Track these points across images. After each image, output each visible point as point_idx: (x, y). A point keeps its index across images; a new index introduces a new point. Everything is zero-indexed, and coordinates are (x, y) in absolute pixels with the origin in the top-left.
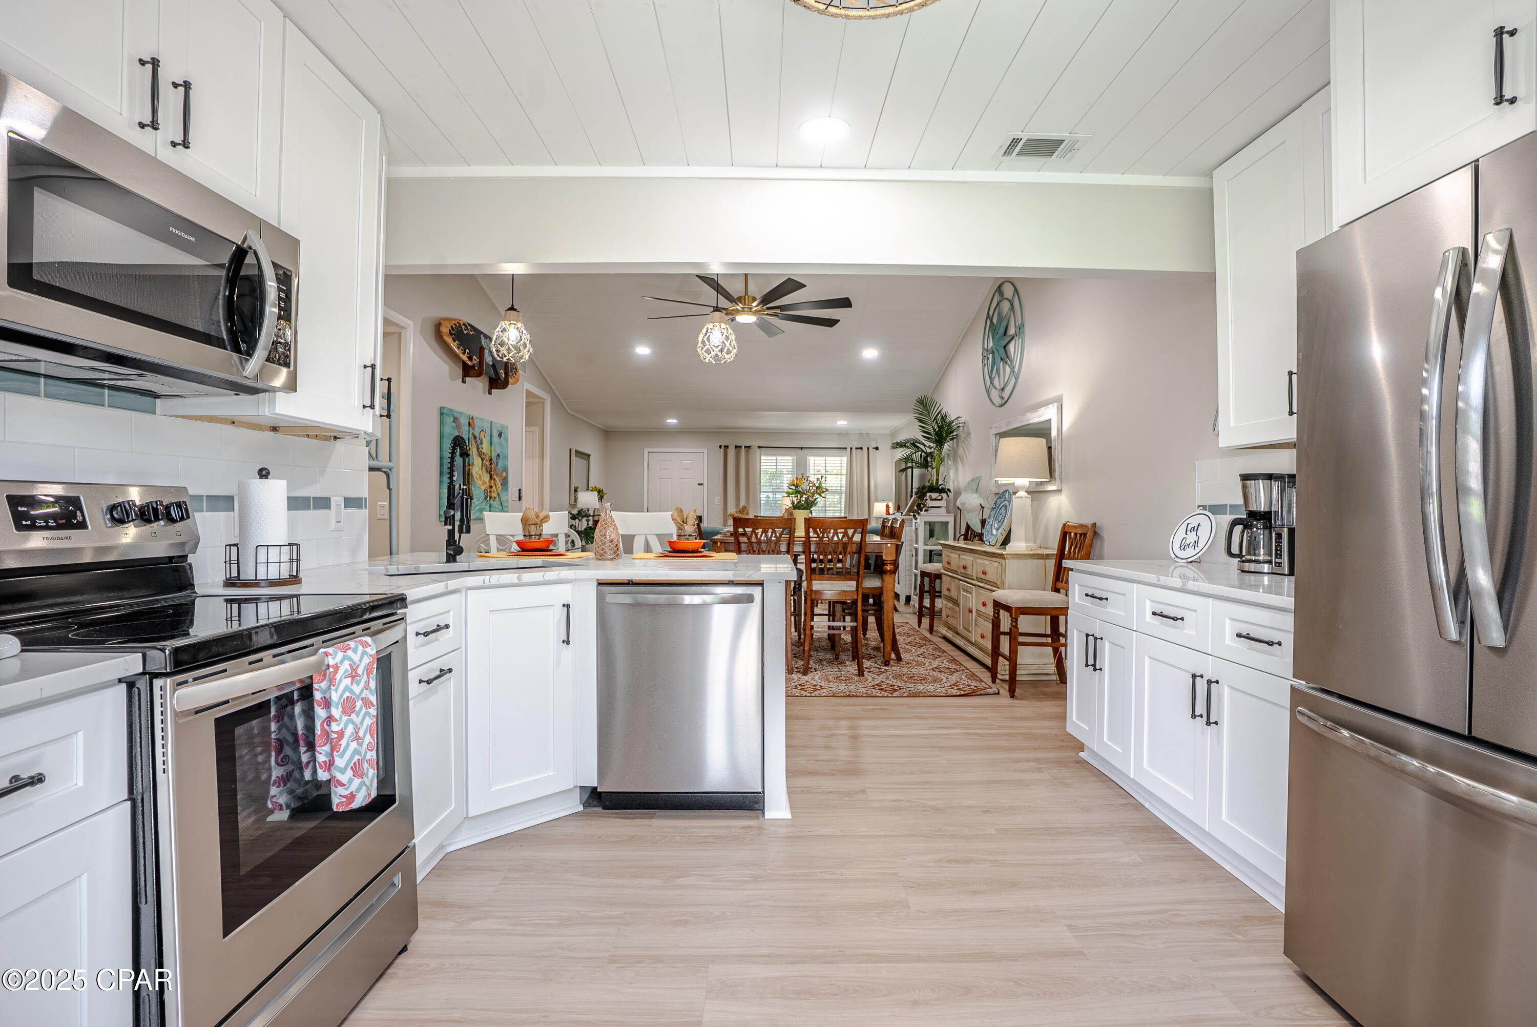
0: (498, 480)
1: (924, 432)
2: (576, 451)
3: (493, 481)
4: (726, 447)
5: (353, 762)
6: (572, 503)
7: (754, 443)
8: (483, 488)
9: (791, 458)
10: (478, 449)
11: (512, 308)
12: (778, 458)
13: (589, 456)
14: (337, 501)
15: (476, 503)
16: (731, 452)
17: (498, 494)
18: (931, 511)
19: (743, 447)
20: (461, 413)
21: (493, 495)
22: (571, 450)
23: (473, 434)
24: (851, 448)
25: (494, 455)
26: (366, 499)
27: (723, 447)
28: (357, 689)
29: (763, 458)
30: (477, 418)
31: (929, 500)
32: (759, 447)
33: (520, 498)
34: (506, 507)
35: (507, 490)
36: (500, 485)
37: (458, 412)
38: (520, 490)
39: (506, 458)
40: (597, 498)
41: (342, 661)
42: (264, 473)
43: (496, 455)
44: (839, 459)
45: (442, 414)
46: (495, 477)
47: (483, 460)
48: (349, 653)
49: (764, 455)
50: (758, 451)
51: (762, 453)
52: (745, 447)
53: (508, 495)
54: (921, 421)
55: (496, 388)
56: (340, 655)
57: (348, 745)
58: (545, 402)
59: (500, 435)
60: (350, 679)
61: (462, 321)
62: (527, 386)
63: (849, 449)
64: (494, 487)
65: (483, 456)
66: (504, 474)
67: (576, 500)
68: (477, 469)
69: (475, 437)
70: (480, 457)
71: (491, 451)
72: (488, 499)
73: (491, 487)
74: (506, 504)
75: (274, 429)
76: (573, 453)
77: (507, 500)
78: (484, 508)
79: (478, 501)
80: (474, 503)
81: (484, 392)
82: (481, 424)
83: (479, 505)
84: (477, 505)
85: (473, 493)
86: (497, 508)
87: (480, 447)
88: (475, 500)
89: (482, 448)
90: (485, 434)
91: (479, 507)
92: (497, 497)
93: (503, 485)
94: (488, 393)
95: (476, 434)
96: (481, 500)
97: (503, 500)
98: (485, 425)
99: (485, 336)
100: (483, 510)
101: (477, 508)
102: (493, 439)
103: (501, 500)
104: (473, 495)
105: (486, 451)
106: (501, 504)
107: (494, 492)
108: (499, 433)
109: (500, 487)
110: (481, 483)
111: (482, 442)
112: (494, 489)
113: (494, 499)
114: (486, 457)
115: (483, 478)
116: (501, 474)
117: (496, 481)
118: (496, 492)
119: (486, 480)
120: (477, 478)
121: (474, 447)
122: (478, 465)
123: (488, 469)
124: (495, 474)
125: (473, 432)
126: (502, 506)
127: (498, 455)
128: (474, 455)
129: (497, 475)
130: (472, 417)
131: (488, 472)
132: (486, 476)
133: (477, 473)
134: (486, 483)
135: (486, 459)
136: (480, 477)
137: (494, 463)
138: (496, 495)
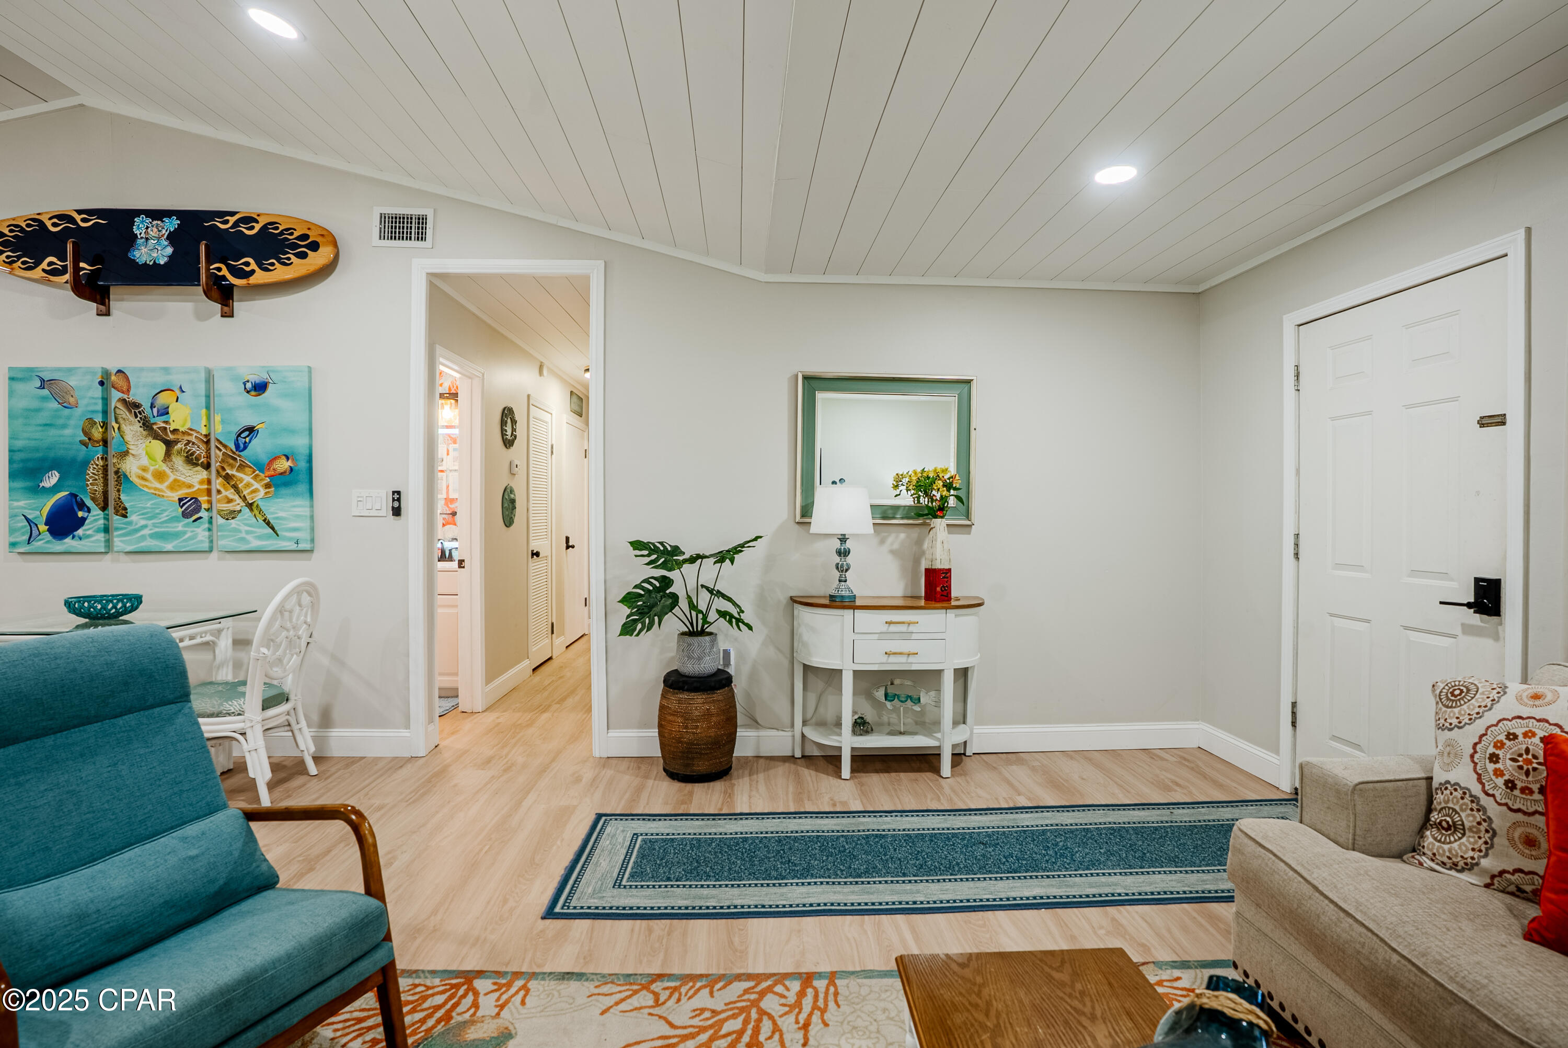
8: (176, 496)
10: (147, 425)
15: (143, 522)
23: (124, 401)
30: (141, 369)
33: (397, 512)
38: (395, 493)
43: (236, 429)
47: (169, 444)
59: (260, 388)
65: (171, 437)
68: (145, 461)
69: (133, 407)
70: (156, 437)
71: (210, 424)
72: (203, 514)
78: (185, 533)
80: (130, 523)
81: (201, 316)
82: (161, 380)
83: (155, 525)
84: (145, 526)
85: (127, 505)
86: (248, 532)
87: (159, 422)
88: (133, 518)
89: (166, 422)
90: (181, 396)
91: (157, 530)
92: (246, 510)
93: (277, 486)
94: (220, 315)
95: (138, 400)
96: (164, 517)
97: (277, 518)
98: (176, 380)
99: (157, 215)
100: (177, 535)
101: (146, 532)
102: (217, 403)
103: (269, 517)
104: (125, 509)
105: (188, 425)
106: (268, 524)
107: (230, 501)
108: (249, 386)
109: (262, 492)
110: (163, 486)
111: (165, 412)
112: (231, 496)
113: (232, 515)
114: (186, 438)
115: (172, 477)
116: (260, 467)
117: (241, 480)
118: (239, 500)
119: (188, 480)
120: (143, 479)
121: (131, 424)
122: (147, 453)
123: (197, 459)
124: (232, 466)
125: (125, 396)
126: (273, 528)
127: (251, 430)
128: (128, 437)
129: (242, 467)
130: (119, 371)
131: (196, 465)
132: (190, 473)
133: (145, 469)
134: (190, 486)
135: (189, 442)
136: (160, 476)
137: (225, 446)
138: (238, 508)
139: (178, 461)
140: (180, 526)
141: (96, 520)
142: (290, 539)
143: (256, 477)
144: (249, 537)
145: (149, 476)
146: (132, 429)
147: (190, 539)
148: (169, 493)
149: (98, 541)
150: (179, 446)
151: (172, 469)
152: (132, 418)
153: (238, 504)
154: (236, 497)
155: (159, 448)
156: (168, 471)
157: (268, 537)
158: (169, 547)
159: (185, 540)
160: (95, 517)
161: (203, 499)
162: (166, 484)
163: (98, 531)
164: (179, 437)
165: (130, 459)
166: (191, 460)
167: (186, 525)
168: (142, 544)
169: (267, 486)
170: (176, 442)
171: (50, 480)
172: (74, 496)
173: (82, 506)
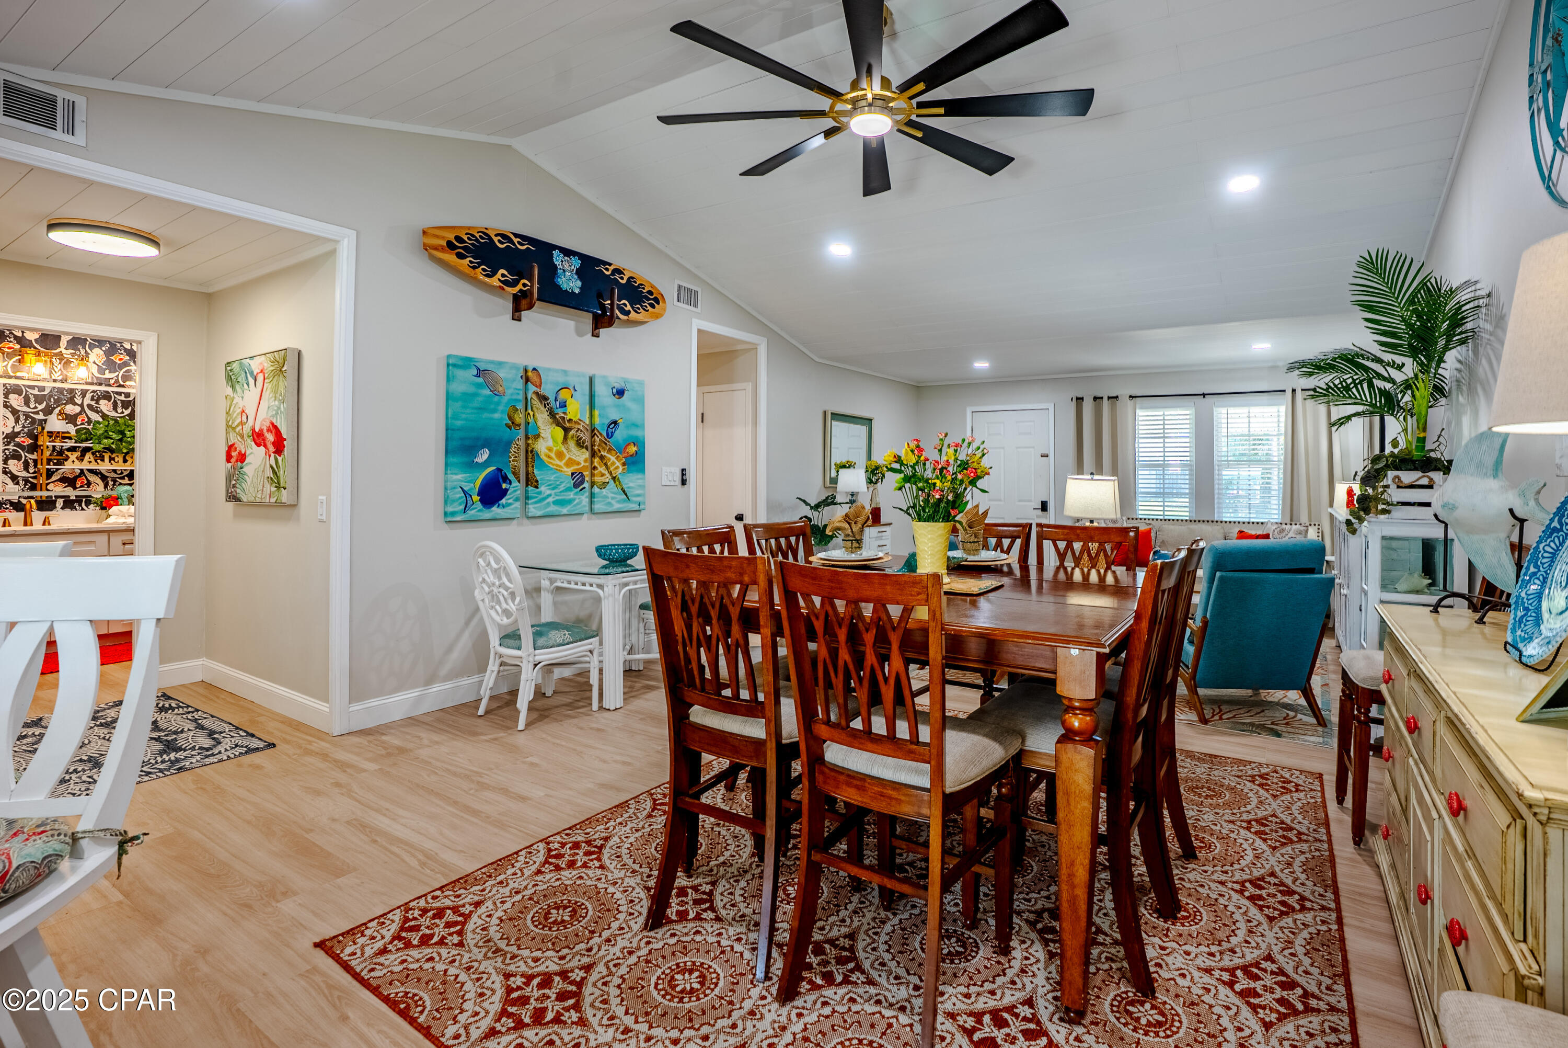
0: (613, 459)
2: (834, 414)
3: (596, 460)
4: (1080, 400)
6: (827, 485)
7: (1123, 391)
8: (569, 471)
9: (1188, 412)
10: (552, 414)
12: (1167, 413)
13: (871, 420)
15: (549, 492)
16: (1088, 406)
17: (614, 478)
18: (1397, 512)
19: (1105, 399)
20: (500, 364)
21: (597, 479)
22: (825, 413)
23: (537, 393)
24: (1294, 391)
27: (1074, 400)
29: (1140, 412)
30: (549, 370)
31: (1393, 487)
32: (1130, 396)
33: (684, 482)
34: (638, 495)
35: (642, 470)
36: (618, 464)
37: (492, 362)
38: (683, 470)
39: (640, 426)
43: (607, 422)
44: (1275, 409)
45: (448, 365)
46: (605, 453)
47: (566, 430)
49: (1141, 408)
50: (1130, 403)
51: (1138, 406)
52: (1109, 398)
53: (644, 479)
58: (758, 349)
59: (620, 393)
61: (493, 229)
63: (1289, 393)
64: (602, 469)
65: (568, 425)
66: (632, 449)
67: (834, 481)
68: (550, 443)
69: (543, 398)
70: (558, 424)
71: (591, 416)
72: (586, 485)
73: (595, 468)
76: (831, 416)
77: (642, 487)
78: (574, 500)
80: (540, 493)
81: (580, 334)
82: (561, 379)
83: (556, 494)
84: (550, 495)
85: (538, 478)
86: (613, 498)
87: (560, 413)
88: (542, 488)
89: (565, 413)
90: (575, 393)
91: (557, 498)
92: (612, 482)
93: (629, 464)
94: (590, 334)
95: (547, 394)
96: (562, 488)
98: (572, 381)
99: (566, 252)
100: (570, 502)
101: (550, 499)
102: (597, 400)
103: (625, 487)
104: (537, 481)
105: (578, 417)
106: (624, 491)
107: (603, 475)
108: (615, 391)
109: (621, 468)
110: (562, 463)
111: (564, 405)
112: (603, 472)
113: (604, 485)
114: (577, 426)
115: (568, 456)
116: (622, 450)
117: (609, 460)
118: (608, 475)
119: (577, 459)
120: (549, 457)
121: (542, 413)
122: (552, 437)
123: (583, 443)
124: (604, 449)
125: (538, 390)
126: (626, 495)
127: (615, 423)
128: (540, 423)
129: (610, 450)
130: (534, 369)
131: (582, 447)
132: (579, 453)
133: (550, 450)
134: (579, 464)
135: (579, 429)
136: (560, 455)
137: (601, 434)
138: (607, 480)
139: (572, 444)
140: (571, 495)
141: (515, 491)
142: (635, 502)
143: (617, 458)
144: (613, 502)
145: (553, 455)
146: (542, 417)
147: (578, 504)
148: (565, 469)
149: (516, 508)
150: (572, 432)
151: (568, 450)
152: (542, 408)
153: (607, 478)
154: (606, 472)
155: (560, 432)
156: (565, 452)
157: (624, 501)
158: (565, 511)
159: (575, 505)
160: (515, 488)
161: (587, 474)
162: (564, 461)
163: (517, 500)
164: (572, 425)
165: (540, 441)
166: (580, 444)
167: (576, 494)
168: (548, 510)
169: (624, 464)
170: (571, 429)
171: (483, 456)
172: (499, 470)
173: (506, 479)
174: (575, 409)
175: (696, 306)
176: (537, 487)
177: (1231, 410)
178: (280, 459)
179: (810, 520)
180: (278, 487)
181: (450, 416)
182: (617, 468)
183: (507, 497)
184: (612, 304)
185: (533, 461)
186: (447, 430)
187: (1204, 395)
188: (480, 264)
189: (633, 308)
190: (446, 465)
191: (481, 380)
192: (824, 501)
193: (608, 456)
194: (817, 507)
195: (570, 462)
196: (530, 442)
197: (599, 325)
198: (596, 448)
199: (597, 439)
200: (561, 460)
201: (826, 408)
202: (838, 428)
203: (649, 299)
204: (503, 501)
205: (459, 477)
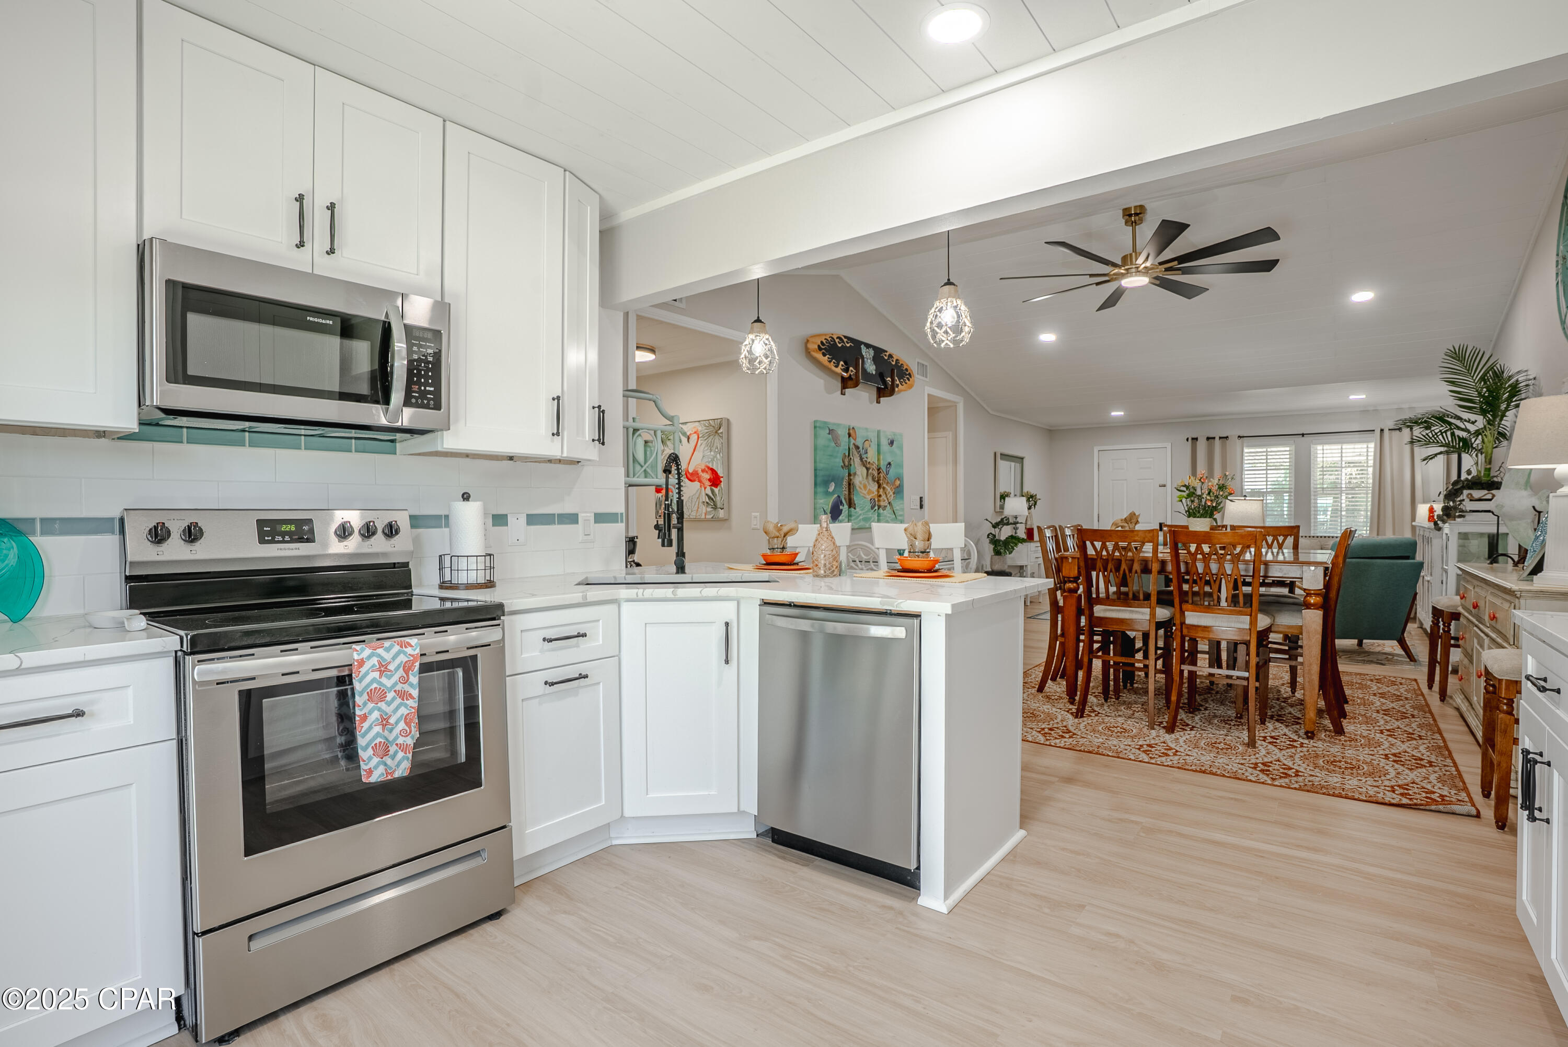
0: (889, 489)
1: (1461, 399)
2: (1001, 454)
3: (881, 490)
4: (1195, 439)
5: (374, 743)
6: (998, 509)
7: (1233, 432)
8: (869, 497)
9: (1288, 449)
10: (861, 459)
11: (758, 321)
12: (1269, 450)
13: (1022, 459)
14: (586, 516)
15: (860, 512)
16: (1202, 445)
17: (889, 503)
18: (1470, 517)
19: (1217, 438)
20: (839, 425)
21: (882, 504)
22: (995, 453)
23: (854, 444)
24: (1382, 430)
25: (883, 465)
26: (622, 514)
27: (1190, 440)
28: (388, 683)
29: (1246, 450)
30: (860, 428)
31: (1467, 500)
32: (1239, 437)
33: (921, 507)
34: (901, 515)
35: (902, 498)
36: (891, 493)
37: (835, 424)
38: (921, 498)
39: (900, 466)
40: (1025, 505)
41: (369, 657)
42: (465, 496)
43: (886, 463)
44: (1365, 445)
45: (815, 427)
46: (885, 486)
47: (868, 469)
48: (380, 651)
49: (1248, 446)
50: (1239, 442)
51: (1245, 444)
52: (1220, 438)
53: (903, 504)
54: (1452, 383)
55: (884, 397)
56: (367, 652)
57: (370, 728)
58: (958, 405)
59: (892, 443)
60: (379, 673)
61: (836, 335)
62: (929, 390)
63: (1377, 432)
64: (884, 497)
65: (868, 466)
66: (898, 483)
67: (1002, 507)
68: (861, 479)
69: (857, 448)
70: (864, 466)
71: (878, 460)
72: (876, 508)
73: (880, 496)
74: (901, 513)
75: (511, 458)
76: (998, 456)
77: (903, 510)
78: (871, 517)
79: (862, 510)
80: (855, 513)
81: (871, 402)
82: (865, 434)
83: (863, 514)
84: (861, 514)
85: (856, 502)
86: (889, 517)
87: (865, 457)
88: (857, 509)
89: (867, 458)
90: (871, 444)
91: (863, 516)
92: (888, 506)
93: (896, 493)
94: (876, 402)
95: (859, 445)
96: (865, 509)
97: (896, 510)
98: (870, 435)
99: (868, 346)
100: (868, 519)
101: (861, 517)
102: (881, 448)
103: (894, 509)
104: (854, 504)
105: (873, 460)
106: (894, 512)
108: (889, 441)
109: (893, 496)
110: (865, 492)
111: (866, 452)
113: (884, 508)
114: (872, 467)
115: (868, 487)
116: (893, 483)
117: (887, 490)
118: (887, 501)
119: (872, 489)
120: (860, 488)
121: (857, 458)
122: (861, 474)
123: (875, 478)
124: (885, 483)
125: (855, 442)
126: (895, 515)
127: (890, 464)
128: (856, 465)
129: (887, 483)
130: (853, 428)
131: (875, 481)
132: (873, 486)
133: (860, 483)
134: (873, 493)
135: (873, 469)
136: (865, 487)
137: (883, 472)
139: (870, 478)
141: (845, 511)
145: (862, 487)
146: (857, 461)
148: (867, 496)
150: (870, 471)
151: (868, 482)
152: (857, 454)
153: (886, 503)
154: (886, 499)
155: (865, 470)
156: (867, 484)
157: (894, 519)
158: (866, 525)
160: (845, 508)
161: (876, 499)
162: (867, 491)
163: (846, 517)
164: (870, 466)
165: (856, 477)
166: (873, 480)
167: (871, 514)
168: (859, 524)
169: (894, 493)
170: (870, 468)
171: (832, 488)
172: (839, 497)
173: (841, 502)
174: (872, 457)
175: (926, 377)
176: (855, 509)
177: (1326, 447)
178: (716, 490)
179: (994, 536)
180: (715, 507)
181: (818, 461)
182: (891, 496)
183: (842, 515)
184: (893, 381)
185: (853, 491)
186: (815, 470)
187: (1303, 435)
188: (832, 359)
189: (900, 382)
190: (815, 493)
191: (830, 436)
192: (1000, 522)
193: (887, 487)
194: (995, 526)
195: (870, 492)
196: (852, 478)
197: (881, 395)
198: (881, 482)
199: (882, 476)
200: (865, 490)
201: (996, 450)
202: (1003, 465)
203: (906, 375)
204: (840, 518)
205: (822, 501)
